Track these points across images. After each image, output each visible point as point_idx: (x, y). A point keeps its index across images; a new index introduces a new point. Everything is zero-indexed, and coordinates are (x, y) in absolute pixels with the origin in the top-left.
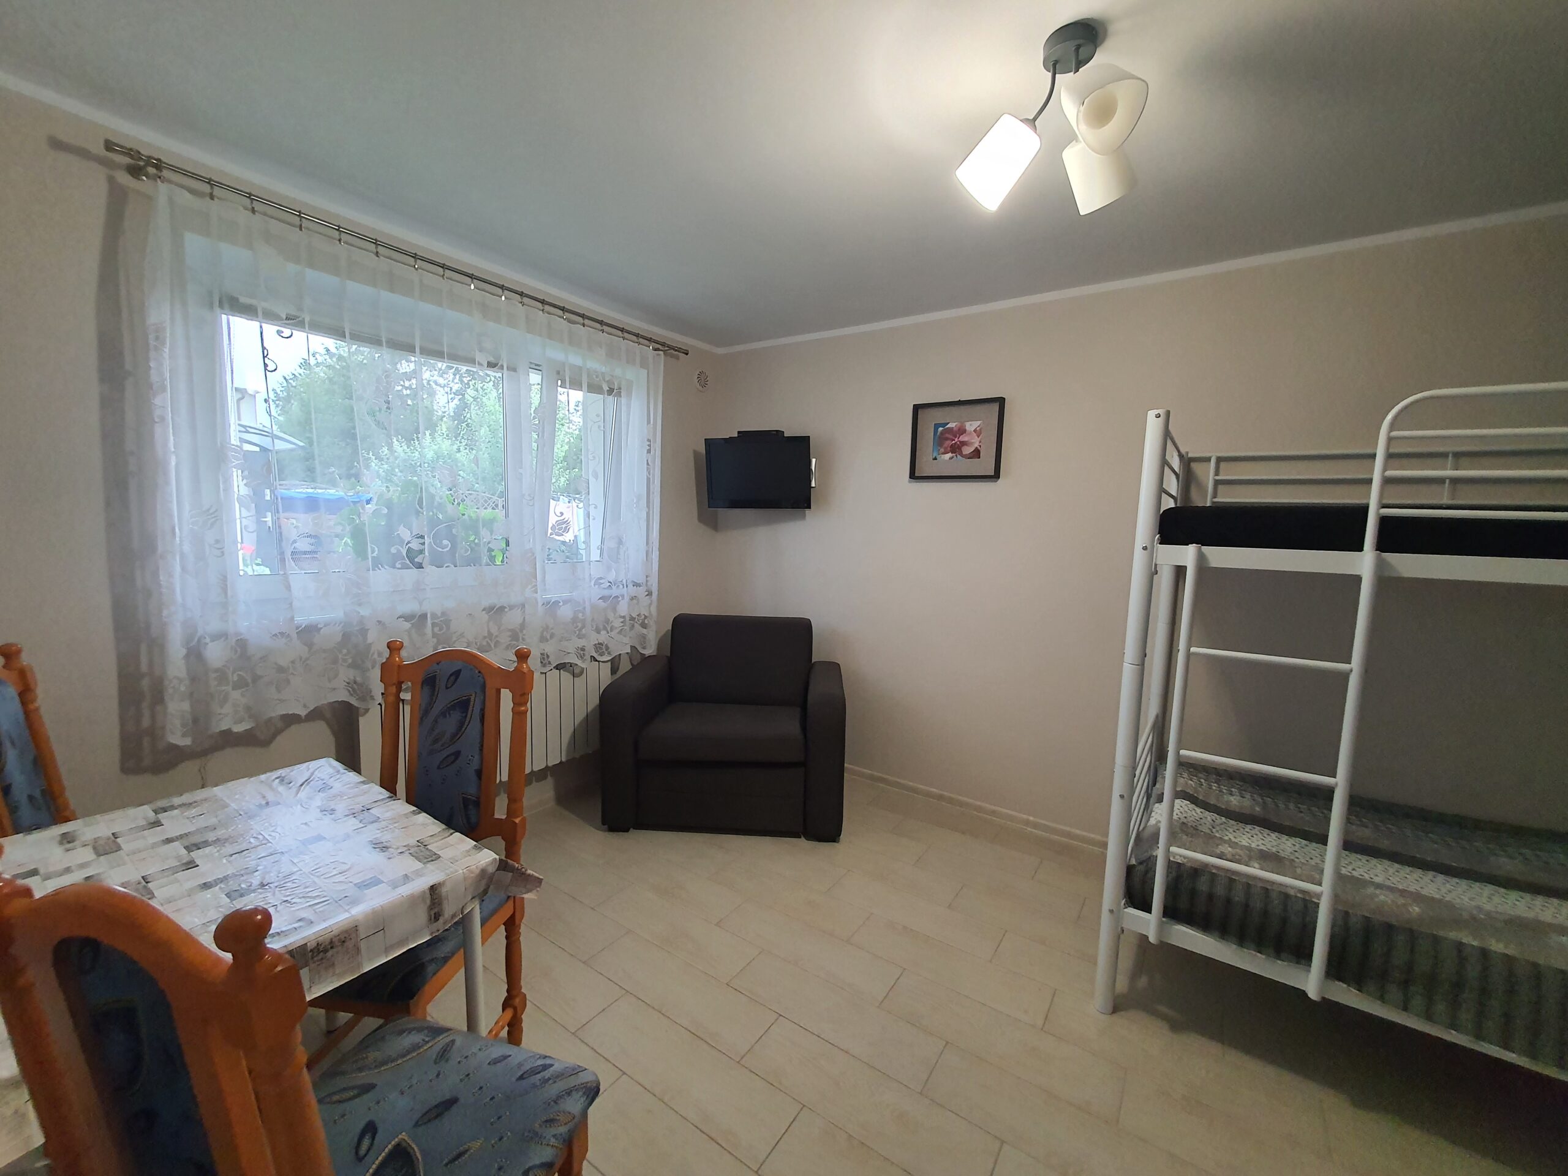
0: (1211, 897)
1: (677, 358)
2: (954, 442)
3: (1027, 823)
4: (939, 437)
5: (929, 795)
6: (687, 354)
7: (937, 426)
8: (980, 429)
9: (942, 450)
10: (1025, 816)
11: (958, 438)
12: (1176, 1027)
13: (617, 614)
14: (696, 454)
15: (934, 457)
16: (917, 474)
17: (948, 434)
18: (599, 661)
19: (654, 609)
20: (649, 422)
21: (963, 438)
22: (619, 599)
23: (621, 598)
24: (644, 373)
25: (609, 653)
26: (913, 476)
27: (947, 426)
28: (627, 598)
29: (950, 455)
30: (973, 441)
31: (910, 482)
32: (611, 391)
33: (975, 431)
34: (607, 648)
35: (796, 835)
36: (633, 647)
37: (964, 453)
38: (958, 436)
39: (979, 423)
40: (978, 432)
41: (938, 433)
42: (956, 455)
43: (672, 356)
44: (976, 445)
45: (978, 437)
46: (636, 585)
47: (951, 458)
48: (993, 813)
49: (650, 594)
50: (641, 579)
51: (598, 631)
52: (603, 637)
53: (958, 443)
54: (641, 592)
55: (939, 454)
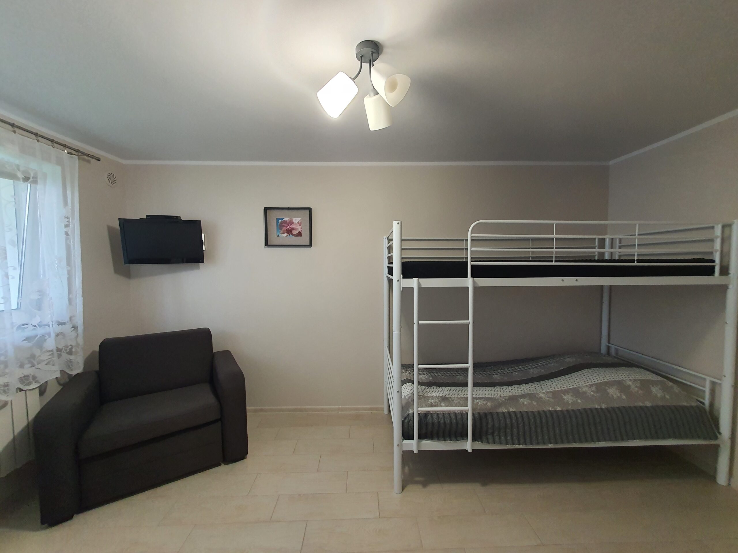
0: (433, 424)
1: (89, 162)
2: (288, 228)
3: (339, 409)
4: (279, 225)
5: (289, 410)
6: (99, 160)
7: (278, 219)
8: (301, 222)
9: (282, 232)
10: (337, 407)
11: (290, 226)
12: (425, 484)
13: (44, 350)
14: (110, 230)
15: (277, 235)
16: (269, 244)
17: (284, 223)
18: (25, 391)
19: (80, 340)
20: (66, 203)
21: (292, 226)
22: (46, 338)
23: (47, 337)
24: (59, 169)
25: (37, 382)
26: (267, 244)
27: (283, 220)
28: (53, 335)
29: (286, 234)
30: (297, 228)
31: (265, 248)
32: (26, 179)
33: (298, 223)
34: (34, 378)
35: (218, 465)
36: (62, 371)
37: (293, 234)
38: (289, 225)
39: (300, 219)
40: (300, 224)
41: (279, 223)
42: (289, 235)
43: (84, 160)
44: (299, 230)
45: (300, 226)
46: (60, 324)
47: (287, 236)
48: (322, 410)
49: (75, 328)
50: (67, 319)
51: (22, 366)
52: (28, 371)
53: (290, 228)
54: (68, 328)
55: (280, 234)
